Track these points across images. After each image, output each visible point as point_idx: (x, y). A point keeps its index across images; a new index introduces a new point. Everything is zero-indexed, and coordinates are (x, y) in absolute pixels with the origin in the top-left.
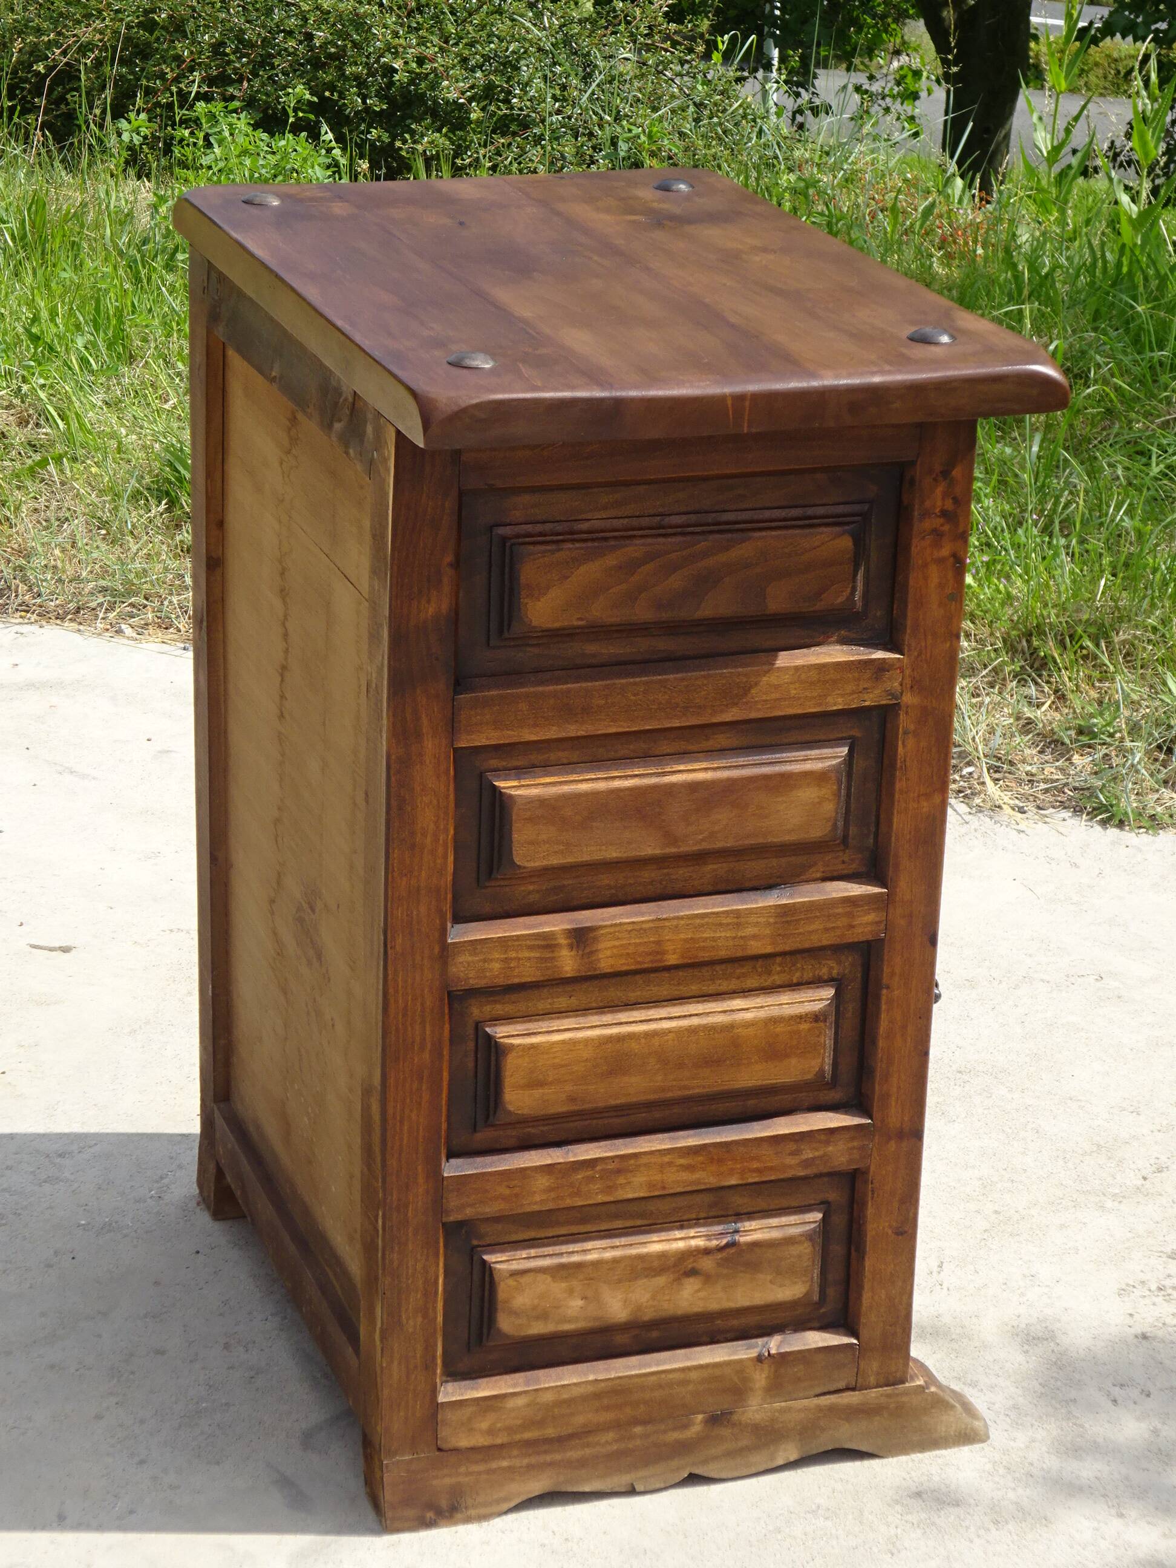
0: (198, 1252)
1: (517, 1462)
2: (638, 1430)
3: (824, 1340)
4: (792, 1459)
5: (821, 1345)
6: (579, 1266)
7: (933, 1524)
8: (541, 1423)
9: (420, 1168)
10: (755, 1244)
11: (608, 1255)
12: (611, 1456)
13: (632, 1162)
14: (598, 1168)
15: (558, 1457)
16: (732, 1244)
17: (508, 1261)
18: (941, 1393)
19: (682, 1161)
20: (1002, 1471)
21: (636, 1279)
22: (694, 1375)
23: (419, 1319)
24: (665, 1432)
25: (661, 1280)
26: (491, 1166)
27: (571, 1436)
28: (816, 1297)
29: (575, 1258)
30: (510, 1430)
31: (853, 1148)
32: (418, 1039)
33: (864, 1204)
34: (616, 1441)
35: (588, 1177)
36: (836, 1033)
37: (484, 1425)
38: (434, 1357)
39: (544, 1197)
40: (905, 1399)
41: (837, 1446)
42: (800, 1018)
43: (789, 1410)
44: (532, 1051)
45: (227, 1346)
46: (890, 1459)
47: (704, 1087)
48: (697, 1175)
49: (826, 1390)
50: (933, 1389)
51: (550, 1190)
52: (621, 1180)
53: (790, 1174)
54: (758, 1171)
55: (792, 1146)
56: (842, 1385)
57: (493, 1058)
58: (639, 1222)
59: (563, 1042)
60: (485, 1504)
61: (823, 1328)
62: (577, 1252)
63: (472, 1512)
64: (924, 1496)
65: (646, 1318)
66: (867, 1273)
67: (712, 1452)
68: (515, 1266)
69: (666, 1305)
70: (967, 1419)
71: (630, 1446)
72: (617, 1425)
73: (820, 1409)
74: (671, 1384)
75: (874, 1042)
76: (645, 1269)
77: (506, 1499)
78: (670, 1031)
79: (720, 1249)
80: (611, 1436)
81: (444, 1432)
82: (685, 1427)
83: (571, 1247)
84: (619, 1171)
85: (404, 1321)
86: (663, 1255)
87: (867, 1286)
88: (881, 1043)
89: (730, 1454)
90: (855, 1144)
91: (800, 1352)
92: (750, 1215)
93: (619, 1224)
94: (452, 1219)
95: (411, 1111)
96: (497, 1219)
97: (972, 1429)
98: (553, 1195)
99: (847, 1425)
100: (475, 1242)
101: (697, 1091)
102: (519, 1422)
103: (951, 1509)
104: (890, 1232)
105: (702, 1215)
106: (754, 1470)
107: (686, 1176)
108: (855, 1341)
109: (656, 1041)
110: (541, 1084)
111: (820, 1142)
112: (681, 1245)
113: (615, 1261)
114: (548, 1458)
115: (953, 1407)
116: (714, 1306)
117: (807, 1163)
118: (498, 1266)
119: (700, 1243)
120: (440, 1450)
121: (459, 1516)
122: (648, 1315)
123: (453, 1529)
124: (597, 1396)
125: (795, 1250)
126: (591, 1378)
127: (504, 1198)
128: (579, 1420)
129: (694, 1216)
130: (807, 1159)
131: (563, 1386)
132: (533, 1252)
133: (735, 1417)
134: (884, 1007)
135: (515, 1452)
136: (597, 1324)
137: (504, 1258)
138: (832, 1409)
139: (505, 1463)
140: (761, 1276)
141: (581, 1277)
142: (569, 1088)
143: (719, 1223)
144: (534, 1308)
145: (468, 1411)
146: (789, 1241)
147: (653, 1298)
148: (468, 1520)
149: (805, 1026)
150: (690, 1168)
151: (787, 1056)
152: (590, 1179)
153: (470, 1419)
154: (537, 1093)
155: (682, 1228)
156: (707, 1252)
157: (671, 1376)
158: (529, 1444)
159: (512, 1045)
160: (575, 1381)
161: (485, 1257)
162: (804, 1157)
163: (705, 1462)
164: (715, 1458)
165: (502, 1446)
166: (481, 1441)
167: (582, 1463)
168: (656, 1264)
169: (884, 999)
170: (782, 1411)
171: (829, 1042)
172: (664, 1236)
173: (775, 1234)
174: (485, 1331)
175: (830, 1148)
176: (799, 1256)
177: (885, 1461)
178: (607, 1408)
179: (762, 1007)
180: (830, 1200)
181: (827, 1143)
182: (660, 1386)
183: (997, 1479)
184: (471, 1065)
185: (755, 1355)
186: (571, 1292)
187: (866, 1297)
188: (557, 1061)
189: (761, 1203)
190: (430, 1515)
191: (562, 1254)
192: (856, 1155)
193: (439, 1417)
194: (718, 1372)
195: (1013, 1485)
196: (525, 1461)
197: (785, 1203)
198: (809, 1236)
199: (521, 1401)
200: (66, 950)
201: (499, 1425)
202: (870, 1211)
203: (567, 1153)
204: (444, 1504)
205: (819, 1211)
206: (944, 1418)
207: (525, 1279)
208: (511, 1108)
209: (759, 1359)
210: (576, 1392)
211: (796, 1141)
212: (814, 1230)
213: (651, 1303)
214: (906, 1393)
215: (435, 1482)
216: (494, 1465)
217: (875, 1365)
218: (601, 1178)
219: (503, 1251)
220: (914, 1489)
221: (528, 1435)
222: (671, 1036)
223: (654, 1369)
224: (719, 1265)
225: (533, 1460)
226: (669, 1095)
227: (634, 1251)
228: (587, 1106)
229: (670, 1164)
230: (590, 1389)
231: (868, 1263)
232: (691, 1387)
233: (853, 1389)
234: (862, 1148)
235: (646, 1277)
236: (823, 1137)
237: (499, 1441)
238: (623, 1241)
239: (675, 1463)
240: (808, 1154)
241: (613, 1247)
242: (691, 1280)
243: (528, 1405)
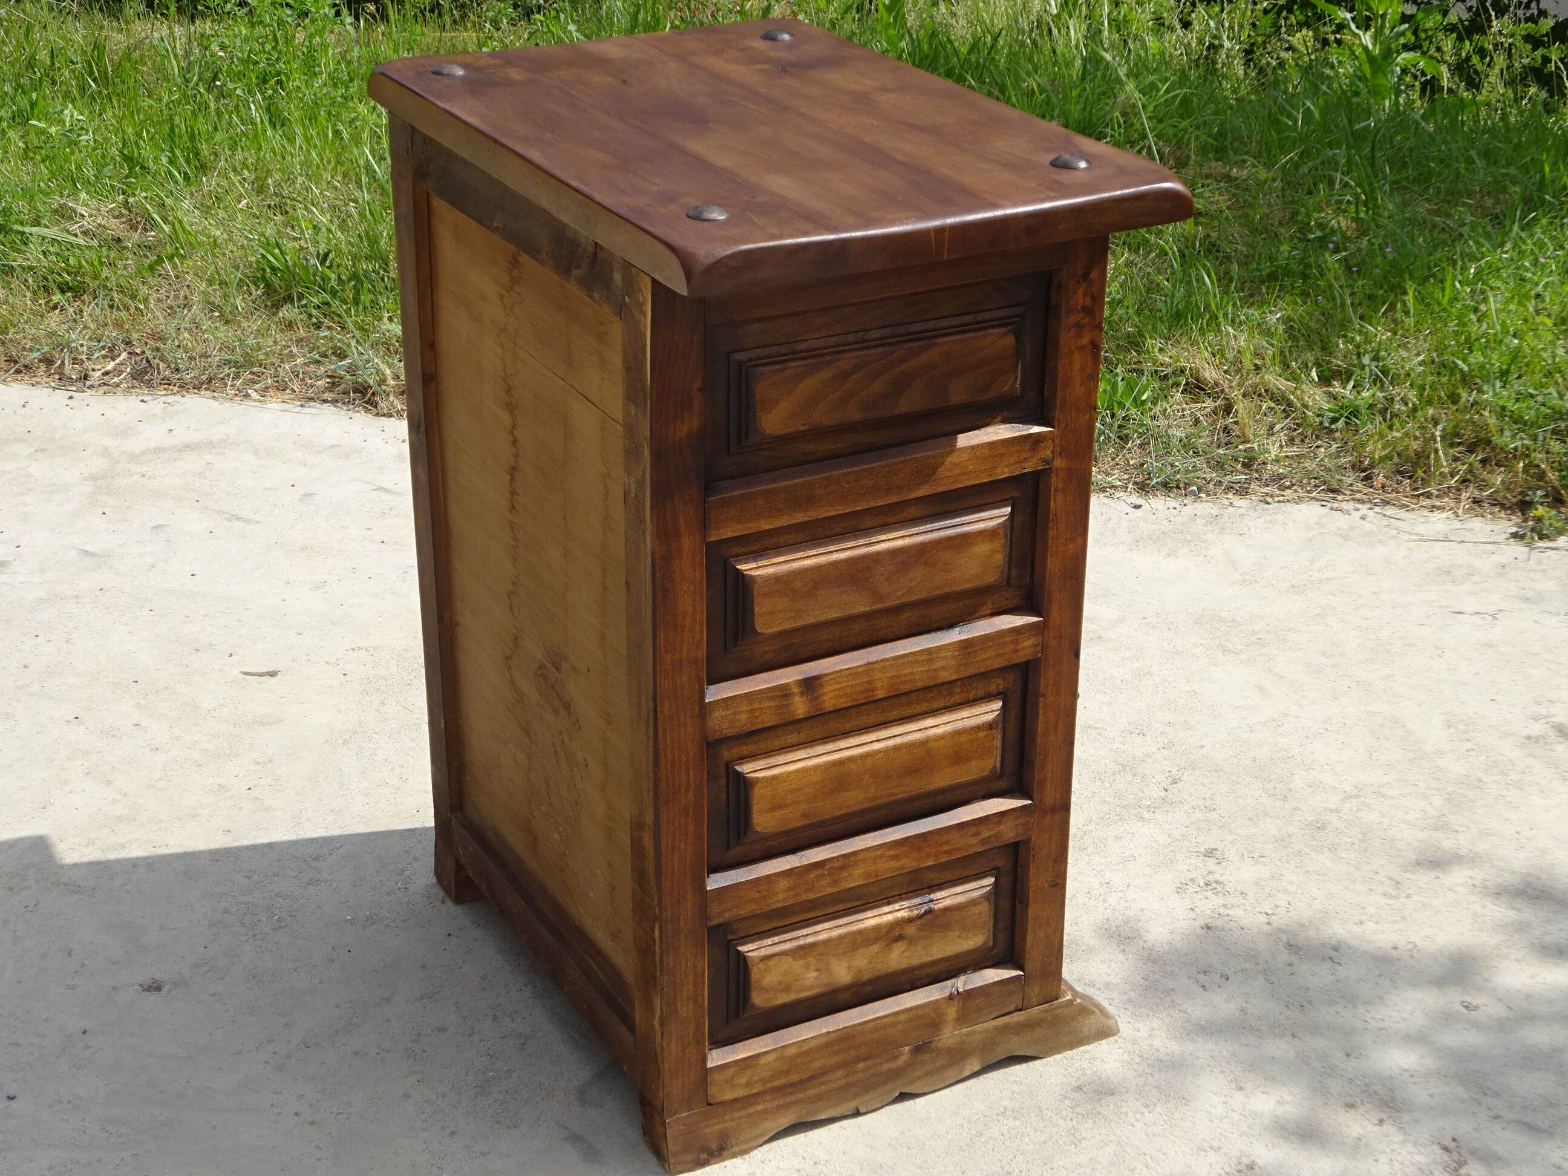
0: (449, 935)
1: (769, 1105)
2: (861, 1065)
3: (997, 976)
4: (976, 1070)
5: (996, 980)
6: (813, 945)
7: (1099, 1113)
8: (787, 1072)
9: (688, 886)
10: (947, 909)
11: (835, 933)
12: (840, 1089)
13: (853, 858)
14: (827, 867)
15: (800, 1096)
16: (929, 912)
17: (757, 949)
18: (1085, 1004)
19: (891, 853)
20: (1137, 1059)
21: (857, 949)
22: (902, 1017)
23: (691, 1005)
24: (881, 1064)
25: (875, 948)
26: (743, 876)
27: (810, 1079)
28: (991, 944)
29: (810, 940)
30: (763, 1081)
31: (1017, 825)
32: (684, 784)
33: (1026, 867)
34: (844, 1077)
35: (818, 875)
36: (1004, 737)
37: (744, 1080)
38: (704, 1033)
39: (786, 895)
40: (1059, 1012)
41: (1009, 1055)
42: (979, 728)
43: (974, 1032)
44: (773, 782)
45: (495, 1018)
46: (1048, 1059)
47: (906, 792)
48: (900, 863)
49: (1000, 1014)
50: (1079, 1001)
51: (790, 889)
52: (845, 874)
53: (971, 852)
54: (949, 852)
55: (973, 830)
56: (1012, 1008)
57: (742, 791)
58: (855, 904)
59: (798, 771)
60: (746, 1141)
61: (994, 966)
62: (811, 934)
63: (736, 1149)
64: (1085, 1089)
65: (865, 979)
66: (1030, 920)
67: (917, 1073)
68: (763, 952)
69: (879, 966)
70: (1104, 1020)
71: (855, 1079)
72: (845, 1064)
73: (996, 1028)
74: (885, 1027)
75: (1033, 740)
76: (863, 940)
77: (762, 1135)
78: (879, 751)
79: (919, 917)
80: (840, 1073)
81: (713, 1091)
82: (896, 1058)
83: (805, 931)
84: (842, 868)
85: (679, 1008)
86: (877, 928)
87: (1030, 929)
88: (1039, 740)
89: (930, 1074)
90: (1020, 821)
91: (981, 987)
92: (940, 887)
93: (841, 907)
94: (714, 923)
95: (680, 842)
96: (748, 918)
97: (1107, 1027)
98: (792, 893)
99: (1016, 1038)
100: (730, 937)
101: (901, 796)
102: (770, 1074)
103: (1109, 1098)
104: (1046, 885)
105: (904, 891)
106: (948, 1083)
107: (893, 864)
108: (1022, 973)
109: (869, 761)
110: (780, 807)
111: (994, 823)
112: (890, 917)
113: (841, 938)
114: (793, 1098)
115: (1094, 1012)
116: (916, 962)
117: (984, 841)
118: (750, 954)
119: (904, 914)
120: (709, 1104)
121: (726, 1153)
122: (867, 976)
123: (723, 1164)
124: (828, 1044)
125: (976, 910)
126: (824, 1031)
127: (753, 900)
128: (817, 1064)
129: (897, 893)
130: (984, 839)
131: (803, 1041)
132: (776, 939)
133: (933, 1045)
134: (1041, 711)
135: (768, 1098)
136: (829, 988)
137: (754, 948)
138: (1005, 1028)
139: (760, 1107)
140: (952, 934)
141: (815, 954)
142: (803, 807)
143: (917, 896)
144: (780, 983)
145: (732, 1070)
146: (972, 903)
147: (870, 963)
148: (733, 1156)
149: (982, 734)
150: (895, 857)
151: (969, 759)
152: (822, 876)
153: (732, 1077)
154: (779, 814)
155: (889, 903)
156: (910, 920)
157: (884, 1021)
158: (776, 1089)
159: (758, 778)
160: (812, 1035)
161: (740, 948)
162: (982, 837)
163: (912, 1082)
164: (919, 1078)
165: (757, 1094)
166: (740, 1093)
167: (819, 1098)
168: (872, 935)
169: (1041, 705)
170: (968, 1034)
171: (998, 743)
172: (875, 912)
173: (961, 899)
174: (741, 1007)
175: (1002, 827)
176: (980, 914)
177: (1044, 1061)
178: (837, 1053)
179: (948, 723)
180: (1000, 865)
181: (1000, 823)
182: (877, 1030)
183: (1135, 1067)
184: (724, 797)
185: (948, 994)
186: (807, 967)
187: (1030, 938)
188: (793, 786)
189: (948, 876)
190: (704, 1156)
191: (799, 937)
192: (1021, 829)
193: (709, 1079)
194: (920, 1012)
195: (1149, 1071)
196: (776, 1103)
197: (966, 873)
198: (986, 897)
199: (770, 1058)
200: (273, 674)
201: (755, 1078)
202: (1032, 871)
203: (801, 858)
204: (714, 1146)
205: (992, 876)
206: (1087, 1021)
207: (771, 963)
208: (758, 829)
209: (951, 997)
210: (813, 1044)
211: (976, 825)
212: (989, 892)
213: (868, 966)
214: (1060, 1007)
215: (707, 1130)
216: (752, 1110)
217: (1036, 990)
218: (829, 874)
219: (752, 941)
220: (1076, 1084)
221: (776, 1083)
222: (880, 755)
223: (871, 1017)
224: (919, 929)
225: (782, 1101)
226: (880, 802)
227: (854, 928)
228: (819, 819)
229: (881, 857)
230: (824, 1040)
231: (1031, 912)
232: (900, 1027)
233: (1020, 1010)
234: (1026, 824)
235: (865, 946)
236: (996, 820)
237: (755, 1091)
238: (845, 920)
239: (888, 1087)
240: (986, 834)
241: (837, 927)
242: (899, 944)
243: (776, 1060)
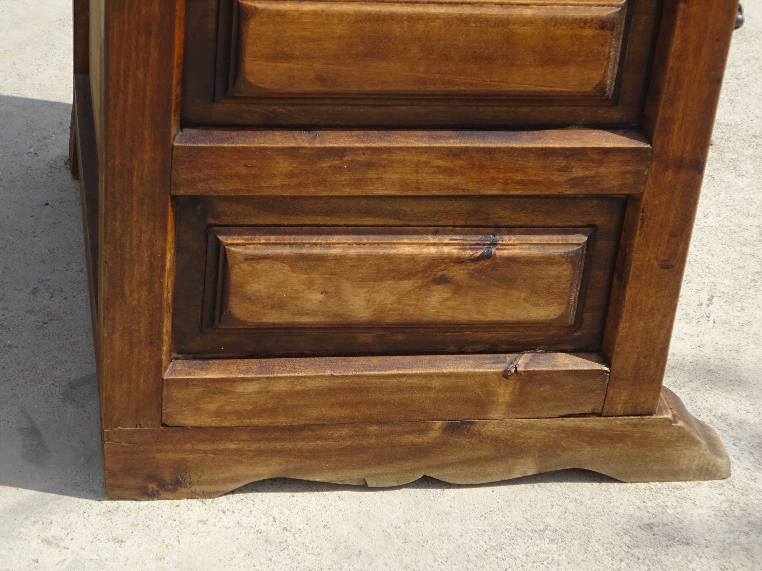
0: (47, 204)
1: (246, 446)
2: (374, 429)
3: (575, 364)
4: (529, 474)
5: (570, 368)
6: (320, 259)
7: (659, 562)
8: (273, 411)
9: (146, 133)
10: (512, 260)
11: (353, 251)
12: (343, 451)
13: (385, 156)
14: (347, 158)
15: (288, 445)
16: (488, 257)
17: (245, 244)
18: (687, 428)
19: (440, 163)
20: (737, 512)
21: (381, 279)
22: (435, 383)
23: (144, 293)
24: (402, 434)
25: (408, 285)
26: (227, 141)
27: (303, 427)
28: (571, 321)
29: (317, 251)
30: (238, 414)
31: (625, 173)
33: (632, 233)
34: (350, 437)
35: (335, 166)
36: (624, 46)
37: (212, 407)
38: (160, 334)
39: (286, 181)
40: (651, 430)
41: (576, 467)
42: (585, 22)
43: (532, 426)
44: (278, 19)
46: (629, 485)
47: (470, 85)
48: (453, 181)
49: (570, 412)
50: (680, 424)
51: (292, 175)
52: (372, 175)
53: (556, 191)
54: (522, 183)
55: (561, 162)
56: (588, 409)
57: (234, 22)
58: (391, 222)
59: (315, 13)
60: (211, 483)
61: (575, 351)
62: (321, 244)
63: (197, 488)
64: (656, 529)
65: (389, 321)
66: (626, 303)
67: (450, 458)
68: (251, 251)
69: (411, 311)
70: (710, 456)
71: (365, 444)
72: (352, 422)
73: (563, 430)
74: (411, 389)
75: (664, 61)
76: (393, 271)
77: (233, 480)
78: (437, 17)
79: (474, 260)
80: (345, 431)
81: (169, 409)
82: (423, 431)
83: (314, 239)
84: (369, 165)
85: (128, 293)
86: (412, 259)
87: (625, 315)
88: (671, 63)
89: (467, 462)
90: (630, 168)
91: (548, 372)
92: (511, 229)
93: (369, 221)
94: (181, 192)
95: (137, 68)
96: (237, 199)
97: (714, 465)
98: (295, 181)
99: (589, 449)
100: (211, 221)
101: (462, 88)
102: (250, 407)
103: (680, 548)
104: (656, 264)
105: (460, 223)
106: (490, 480)
107: (441, 179)
108: (606, 369)
109: (420, 27)
110: (287, 57)
111: (593, 161)
112: (433, 250)
113: (360, 258)
114: (279, 445)
115: (698, 443)
116: (462, 316)
117: (575, 182)
118: (233, 249)
119: (454, 251)
120: (164, 425)
121: (182, 490)
122: (391, 318)
123: (176, 502)
124: (332, 391)
125: (553, 271)
126: (328, 373)
127: (240, 178)
128: (313, 413)
129: (451, 223)
130: (575, 179)
131: (297, 378)
132: (273, 239)
133: (475, 428)
134: (679, 23)
135: (244, 436)
136: (337, 320)
137: (241, 241)
138: (575, 431)
139: (233, 446)
140: (515, 293)
141: (322, 270)
142: (318, 65)
143: (477, 234)
144: (270, 296)
145: (197, 390)
146: (549, 261)
147: (399, 301)
148: (192, 496)
149: (589, 32)
150: (447, 171)
151: (565, 63)
152: (338, 169)
153: (197, 399)
154: (283, 66)
155: (436, 233)
156: (459, 261)
157: (411, 381)
158: (258, 429)
159: (256, 9)
160: (310, 374)
161: (220, 238)
162: (574, 175)
163: (441, 467)
164: (452, 464)
165: (230, 429)
166: (208, 421)
167: (314, 454)
168: (404, 267)
169: (680, 14)
170: (524, 427)
171: (614, 54)
172: (415, 239)
173: (534, 252)
174: (217, 313)
175: (602, 170)
176: (557, 278)
177: (623, 486)
178: (343, 405)
179: (544, 5)
180: (598, 223)
181: (601, 163)
182: (400, 390)
183: (731, 520)
184: (212, 27)
185: (502, 370)
186: (311, 284)
187: (623, 326)
188: (306, 33)
189: (523, 219)
190: (152, 486)
191: (304, 244)
192: (629, 180)
193: (165, 393)
194: (461, 383)
195: (746, 529)
196: (254, 446)
197: (549, 221)
198: (571, 259)
199: (251, 388)
201: (228, 408)
202: (638, 240)
203: (314, 138)
204: (168, 477)
205: (585, 234)
206: (688, 452)
207: (260, 266)
208: (252, 80)
209: (505, 375)
210: (311, 385)
211: (566, 157)
212: (576, 253)
213: (396, 305)
214: (653, 424)
215: (158, 456)
216: (221, 446)
217: (624, 395)
218: (349, 169)
219: (240, 234)
220: (648, 521)
221: (257, 421)
222: (437, 23)
223: (395, 372)
224: (471, 276)
225: (263, 446)
226: (431, 88)
227: (381, 251)
228: (338, 89)
229: (426, 164)
230: (326, 384)
231: (629, 293)
232: (431, 394)
233: (599, 415)
234: (637, 173)
235: (393, 278)
236: (595, 157)
237: (227, 424)
238: (372, 239)
239: (409, 465)
240: (578, 172)
241: (359, 244)
242: (440, 288)
243: (259, 392)
